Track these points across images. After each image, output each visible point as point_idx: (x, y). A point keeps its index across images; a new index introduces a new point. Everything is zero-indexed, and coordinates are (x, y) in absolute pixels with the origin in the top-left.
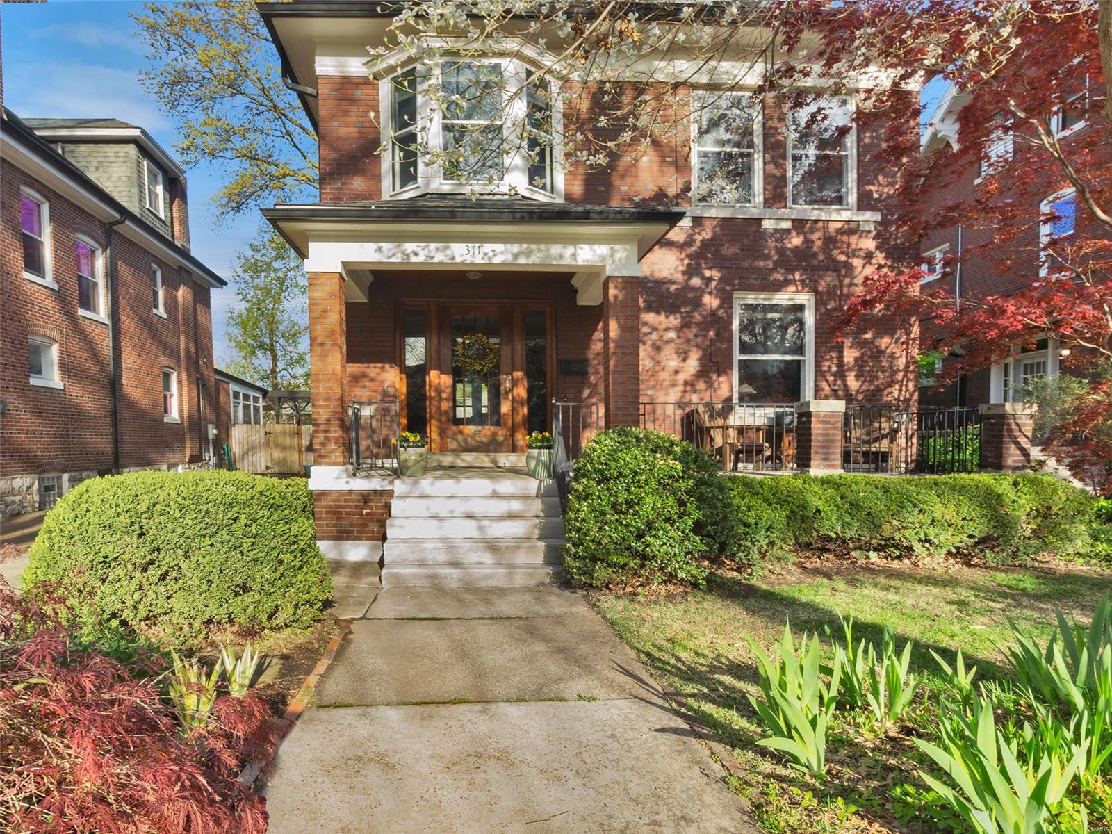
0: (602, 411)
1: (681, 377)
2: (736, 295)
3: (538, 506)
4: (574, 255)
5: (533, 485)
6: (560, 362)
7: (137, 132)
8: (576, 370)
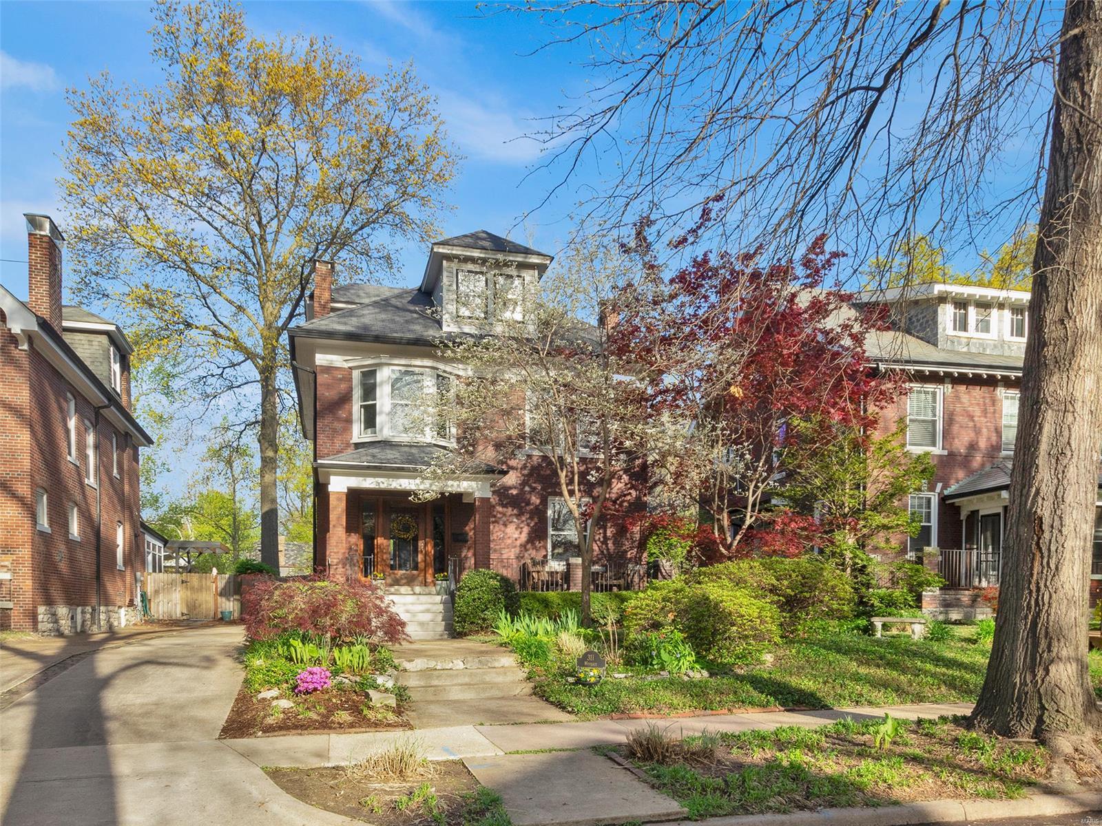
0: (473, 562)
1: (518, 543)
2: (550, 498)
3: (441, 607)
4: (458, 486)
5: (438, 598)
6: (453, 534)
7: (113, 328)
8: (461, 539)
